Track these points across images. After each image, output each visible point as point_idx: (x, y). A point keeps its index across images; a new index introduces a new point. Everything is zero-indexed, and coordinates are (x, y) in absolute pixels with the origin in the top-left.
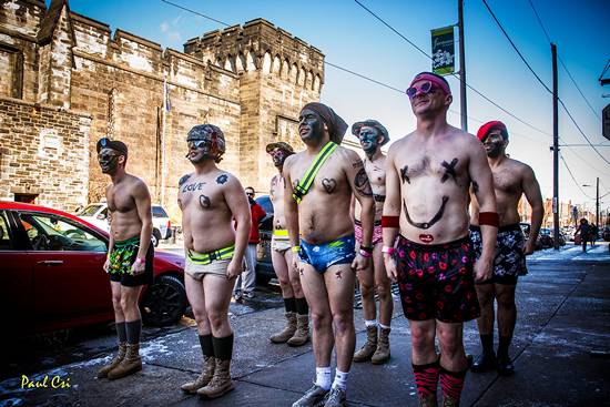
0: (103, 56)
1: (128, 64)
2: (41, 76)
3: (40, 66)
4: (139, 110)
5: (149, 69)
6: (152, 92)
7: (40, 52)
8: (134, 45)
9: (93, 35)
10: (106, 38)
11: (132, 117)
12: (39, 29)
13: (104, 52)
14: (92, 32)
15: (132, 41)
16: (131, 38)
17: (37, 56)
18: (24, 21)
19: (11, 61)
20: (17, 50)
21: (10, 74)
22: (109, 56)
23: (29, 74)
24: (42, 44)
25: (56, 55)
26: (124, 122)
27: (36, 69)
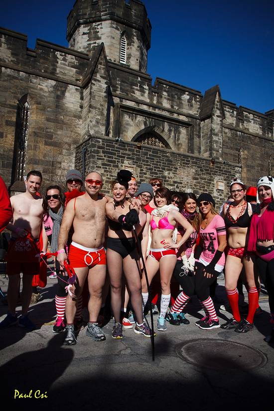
0: (234, 125)
1: (248, 129)
2: (203, 141)
3: (202, 135)
4: (257, 162)
5: (260, 132)
6: (263, 149)
7: (201, 126)
8: (251, 116)
9: (229, 112)
10: (235, 112)
11: (253, 167)
12: (199, 110)
13: (234, 122)
14: (227, 110)
15: (250, 113)
16: (249, 111)
17: (200, 128)
18: (192, 106)
19: (187, 132)
20: (190, 125)
21: (187, 141)
22: (238, 125)
23: (196, 140)
24: (203, 120)
25: (214, 126)
26: (248, 170)
27: (199, 137)
